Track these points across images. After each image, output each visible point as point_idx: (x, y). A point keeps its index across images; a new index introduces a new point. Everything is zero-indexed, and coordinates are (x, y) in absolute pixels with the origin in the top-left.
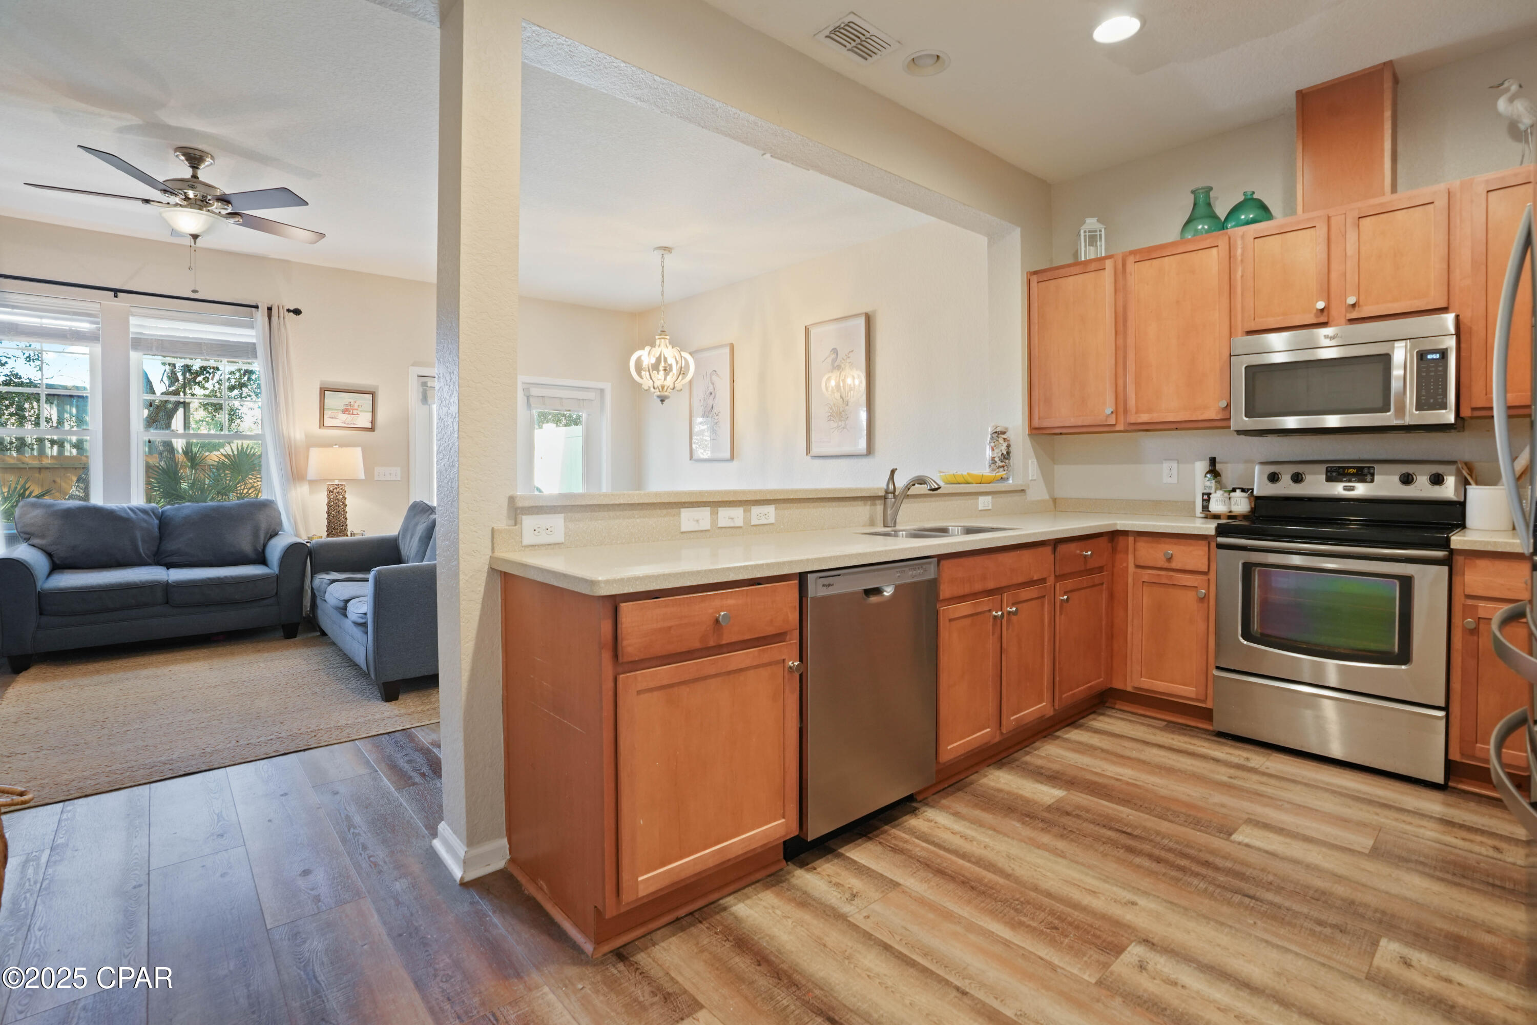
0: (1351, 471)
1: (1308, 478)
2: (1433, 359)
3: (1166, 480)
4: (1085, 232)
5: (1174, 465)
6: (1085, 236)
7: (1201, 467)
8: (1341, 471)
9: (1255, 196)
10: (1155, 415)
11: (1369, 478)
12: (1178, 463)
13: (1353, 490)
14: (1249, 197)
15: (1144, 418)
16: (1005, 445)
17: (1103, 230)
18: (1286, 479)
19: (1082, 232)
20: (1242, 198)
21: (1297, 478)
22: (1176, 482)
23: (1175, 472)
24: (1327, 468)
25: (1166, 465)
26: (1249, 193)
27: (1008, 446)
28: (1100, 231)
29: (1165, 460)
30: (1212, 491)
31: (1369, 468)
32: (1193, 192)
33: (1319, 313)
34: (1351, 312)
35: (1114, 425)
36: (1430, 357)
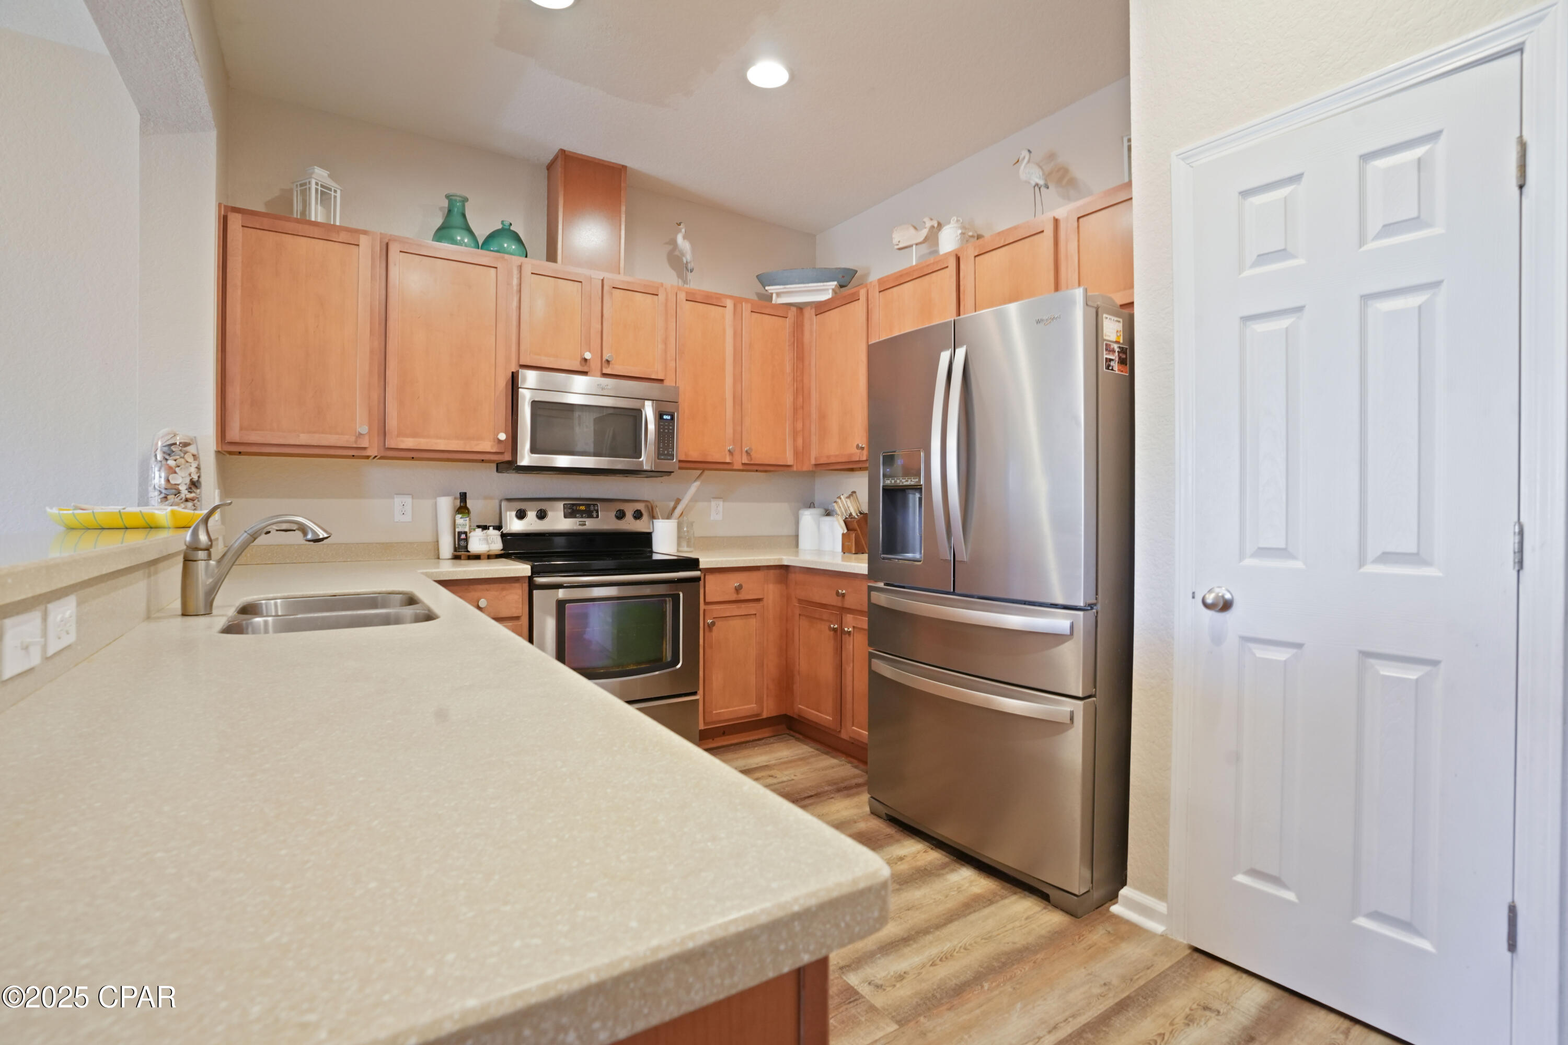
0: (583, 508)
1: (550, 514)
2: (666, 419)
3: (398, 517)
4: (317, 184)
5: (408, 500)
6: (317, 190)
7: (446, 505)
8: (574, 508)
9: (512, 228)
10: (422, 440)
11: (595, 514)
12: (413, 498)
13: (585, 525)
14: (507, 227)
15: (409, 443)
16: (194, 465)
17: (339, 192)
18: (531, 515)
19: (313, 182)
20: (500, 227)
21: (542, 515)
22: (410, 520)
23: (408, 508)
24: (564, 505)
25: (398, 500)
26: (507, 224)
27: (198, 468)
28: (335, 191)
29: (397, 494)
30: (467, 529)
31: (594, 505)
32: (447, 197)
33: (583, 363)
34: (606, 368)
35: (365, 448)
36: (665, 417)
